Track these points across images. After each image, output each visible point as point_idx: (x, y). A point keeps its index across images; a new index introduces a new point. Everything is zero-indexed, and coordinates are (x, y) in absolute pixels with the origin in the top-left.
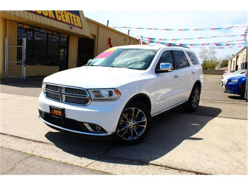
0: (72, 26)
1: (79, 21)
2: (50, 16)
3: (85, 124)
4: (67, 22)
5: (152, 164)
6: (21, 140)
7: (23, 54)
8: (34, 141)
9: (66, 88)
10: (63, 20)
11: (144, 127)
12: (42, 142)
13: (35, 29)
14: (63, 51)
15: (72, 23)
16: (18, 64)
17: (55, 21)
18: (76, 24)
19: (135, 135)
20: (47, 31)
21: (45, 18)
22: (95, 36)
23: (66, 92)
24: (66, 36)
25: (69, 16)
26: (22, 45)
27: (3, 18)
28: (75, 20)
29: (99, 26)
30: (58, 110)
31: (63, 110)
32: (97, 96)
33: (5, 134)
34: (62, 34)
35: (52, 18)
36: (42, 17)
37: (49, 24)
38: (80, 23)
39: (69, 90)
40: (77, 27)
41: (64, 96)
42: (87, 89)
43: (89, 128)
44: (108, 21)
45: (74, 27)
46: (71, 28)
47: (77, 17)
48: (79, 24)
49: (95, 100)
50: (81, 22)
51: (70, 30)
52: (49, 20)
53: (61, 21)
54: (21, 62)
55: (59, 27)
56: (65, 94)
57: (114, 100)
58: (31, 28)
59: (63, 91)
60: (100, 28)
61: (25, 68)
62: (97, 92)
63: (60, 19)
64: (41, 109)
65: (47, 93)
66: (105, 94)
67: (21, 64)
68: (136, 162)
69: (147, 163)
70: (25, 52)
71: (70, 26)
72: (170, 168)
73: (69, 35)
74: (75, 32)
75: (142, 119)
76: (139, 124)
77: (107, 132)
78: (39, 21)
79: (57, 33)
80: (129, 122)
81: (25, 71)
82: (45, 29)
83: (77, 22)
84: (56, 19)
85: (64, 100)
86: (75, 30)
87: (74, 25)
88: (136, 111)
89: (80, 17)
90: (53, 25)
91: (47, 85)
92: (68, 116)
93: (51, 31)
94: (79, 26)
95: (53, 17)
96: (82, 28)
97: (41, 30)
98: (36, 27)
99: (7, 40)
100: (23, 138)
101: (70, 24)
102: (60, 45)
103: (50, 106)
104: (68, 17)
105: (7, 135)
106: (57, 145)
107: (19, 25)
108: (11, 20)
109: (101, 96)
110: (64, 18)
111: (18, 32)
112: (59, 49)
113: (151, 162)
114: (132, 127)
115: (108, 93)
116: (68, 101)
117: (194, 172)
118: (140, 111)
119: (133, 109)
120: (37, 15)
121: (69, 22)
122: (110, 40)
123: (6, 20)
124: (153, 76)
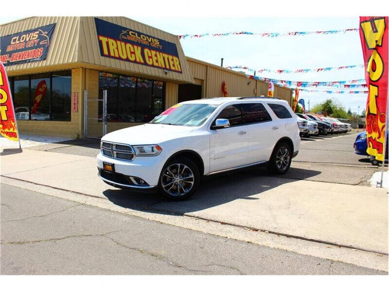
0: (167, 71)
1: (177, 63)
2: (138, 60)
3: (130, 177)
4: (160, 66)
5: (187, 215)
6: (80, 195)
7: (104, 109)
8: (92, 196)
9: (116, 145)
10: (156, 64)
11: (191, 184)
12: (98, 197)
13: (121, 77)
14: (158, 103)
15: (168, 67)
16: (99, 121)
17: (144, 67)
18: (172, 68)
19: (182, 191)
20: (136, 79)
21: (131, 64)
22: (202, 81)
23: (116, 148)
24: (161, 83)
25: (164, 58)
26: (103, 99)
27: (82, 68)
28: (171, 63)
29: (208, 67)
30: (109, 165)
31: (113, 165)
32: (141, 152)
33: (67, 191)
34: (155, 81)
35: (140, 63)
36: (127, 63)
37: (137, 71)
38: (179, 66)
39: (118, 146)
40: (175, 71)
41: (115, 152)
42: (132, 146)
43: (134, 182)
44: (222, 59)
45: (170, 72)
46: (166, 73)
47: (175, 58)
48: (178, 68)
49: (139, 155)
50: (180, 64)
51: (165, 76)
52: (136, 65)
53: (153, 66)
54: (101, 119)
55: (149, 73)
56: (116, 151)
57: (156, 155)
58: (115, 76)
59: (114, 148)
60: (210, 70)
61: (106, 126)
62: (141, 148)
63: (150, 63)
64: (99, 166)
65: (104, 151)
66: (148, 150)
67: (102, 121)
68: (173, 213)
69: (182, 215)
70: (106, 107)
71: (165, 71)
72: (201, 218)
73: (165, 82)
74: (171, 78)
75: (190, 175)
76: (186, 180)
77: (149, 185)
78: (123, 68)
79: (149, 80)
80: (175, 178)
81: (106, 129)
82: (133, 77)
83: (174, 65)
84: (145, 64)
85: (115, 156)
86: (172, 76)
87: (170, 70)
88: (182, 167)
89: (178, 58)
90: (141, 71)
91: (103, 143)
92: (118, 170)
93: (141, 78)
94: (177, 69)
95: (142, 61)
96: (181, 72)
97: (128, 78)
98: (121, 75)
99: (86, 93)
100: (82, 194)
101: (165, 68)
102: (153, 95)
103: (103, 162)
104: (162, 59)
105: (69, 191)
106: (110, 199)
107: (101, 74)
108: (91, 69)
109: (144, 152)
110: (157, 61)
111: (99, 83)
112: (153, 101)
113: (185, 214)
114: (179, 183)
115: (151, 149)
116: (119, 157)
117: (220, 222)
118: (186, 167)
119: (179, 165)
120: (121, 61)
121: (164, 66)
122: (223, 85)
123: (85, 69)
124: (207, 133)
